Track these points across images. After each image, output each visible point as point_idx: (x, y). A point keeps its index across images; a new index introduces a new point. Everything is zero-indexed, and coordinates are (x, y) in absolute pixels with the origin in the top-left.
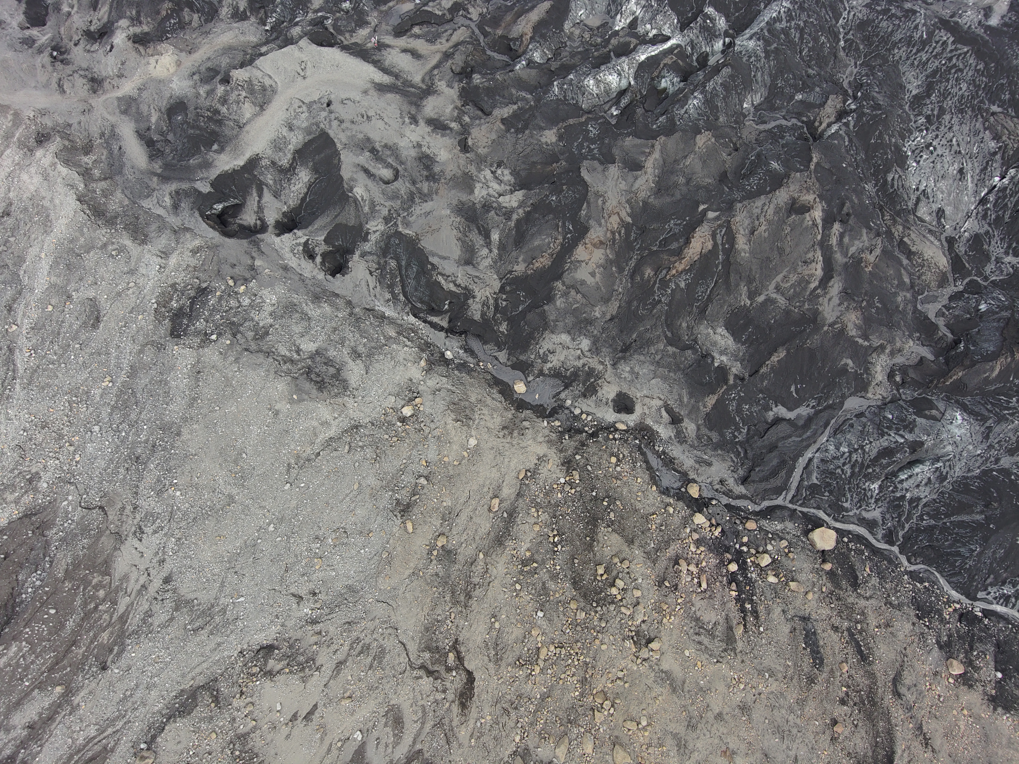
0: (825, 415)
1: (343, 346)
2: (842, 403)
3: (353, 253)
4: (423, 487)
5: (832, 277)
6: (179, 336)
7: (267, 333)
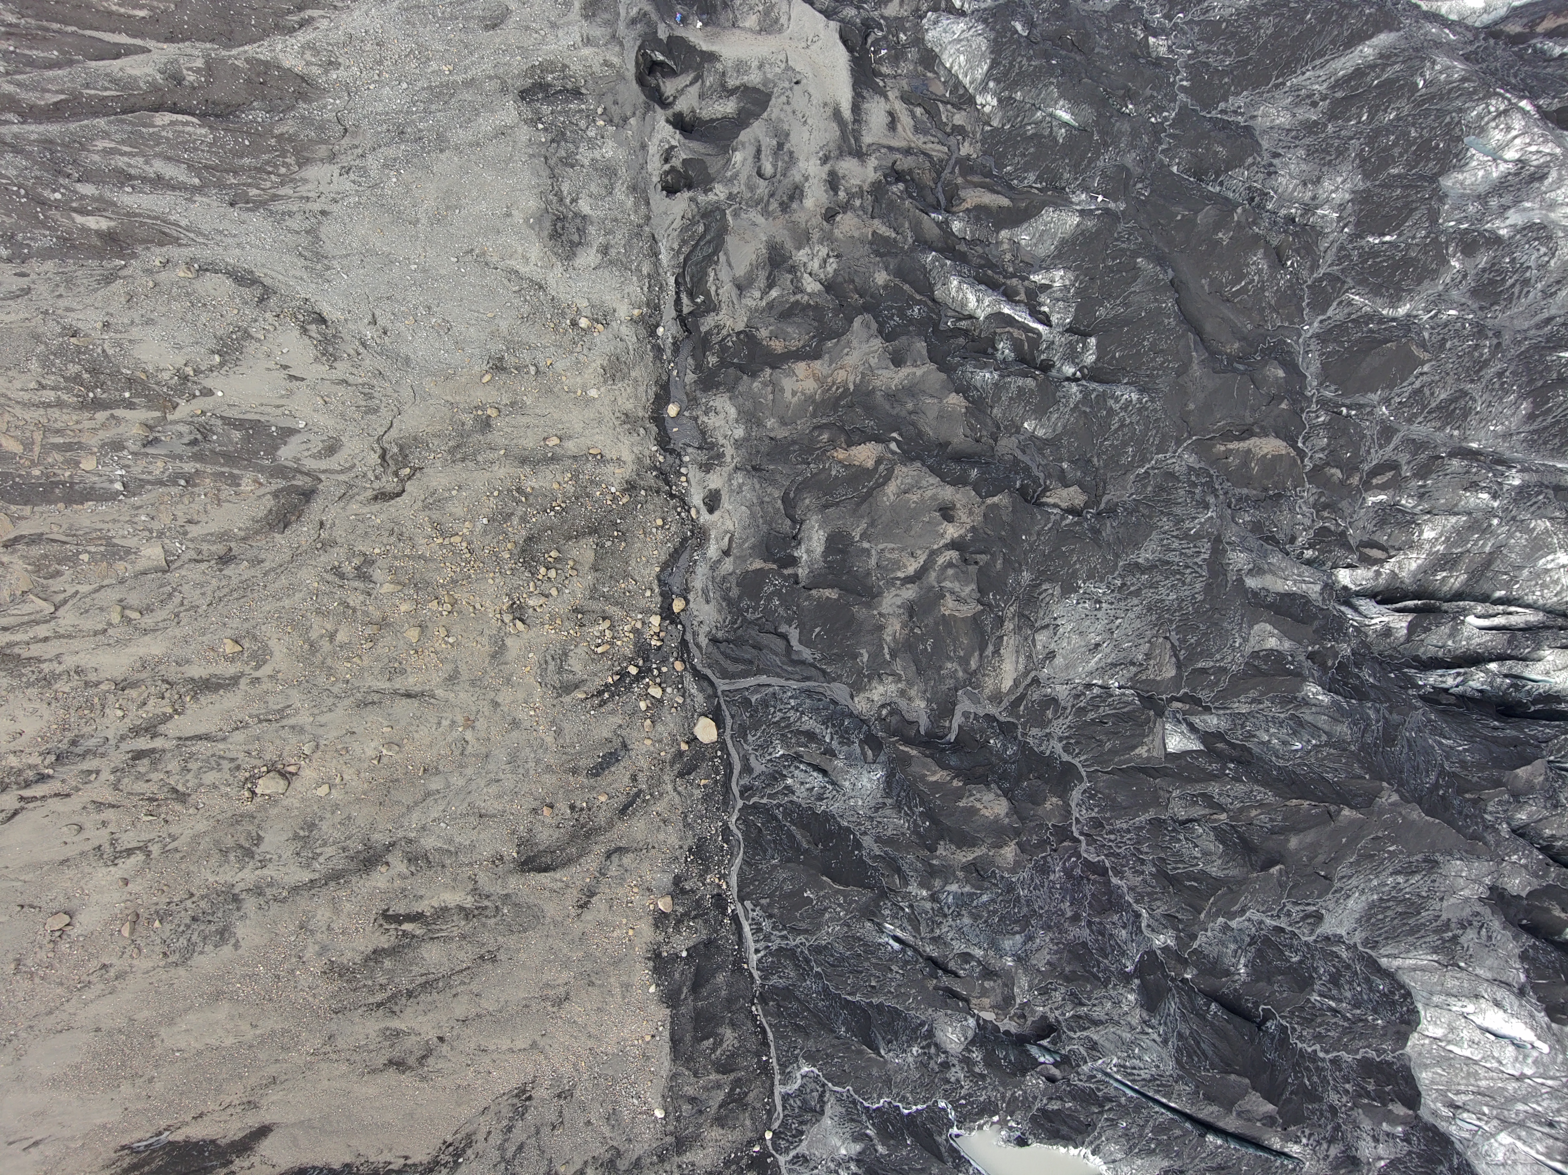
1: (605, 235)
4: (528, 373)
6: (523, 99)
7: (572, 166)
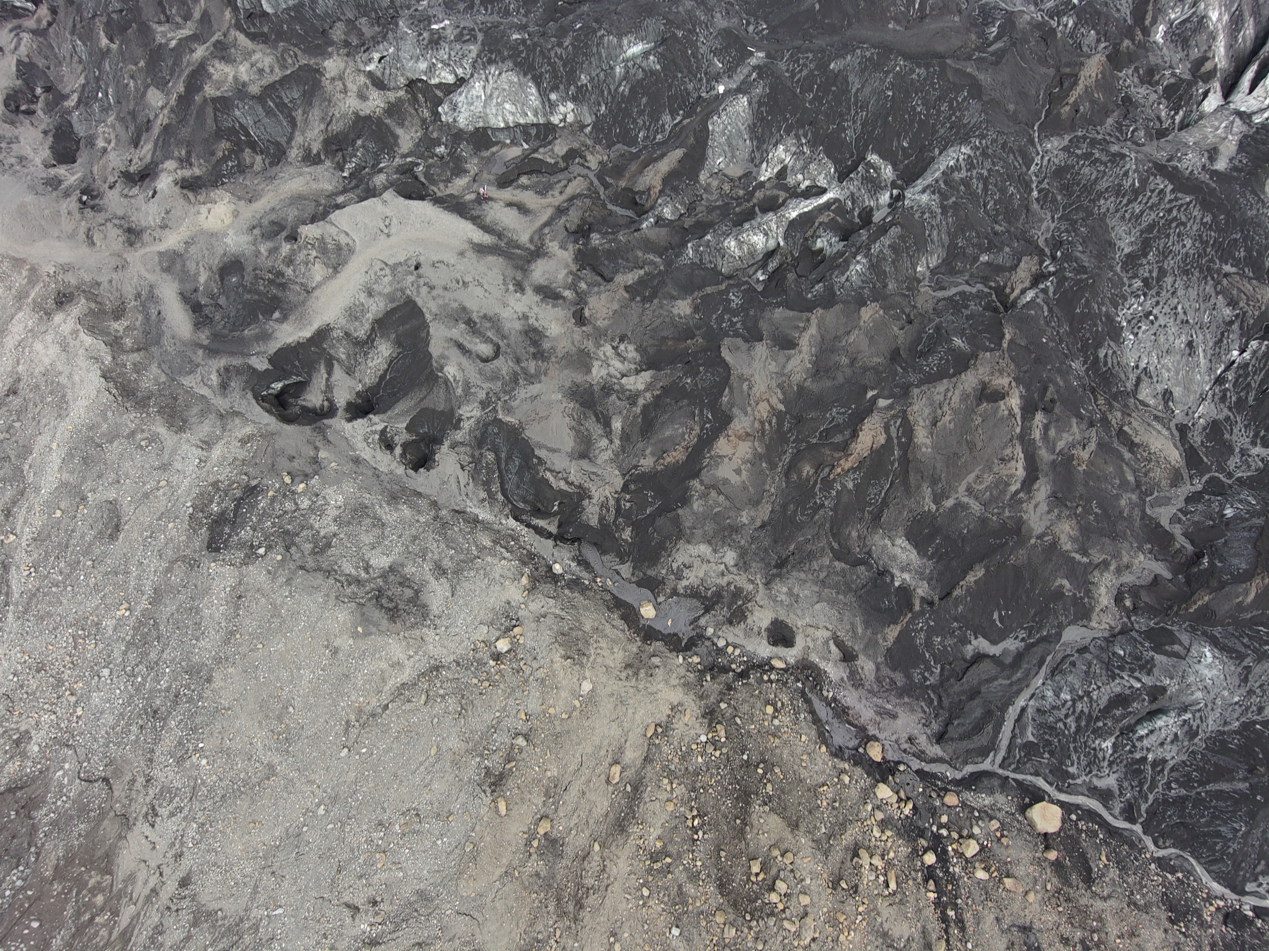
0: (1038, 650)
1: (424, 560)
2: (1059, 635)
3: (441, 443)
4: (521, 749)
5: (1038, 478)
6: (217, 550)
7: (329, 545)
